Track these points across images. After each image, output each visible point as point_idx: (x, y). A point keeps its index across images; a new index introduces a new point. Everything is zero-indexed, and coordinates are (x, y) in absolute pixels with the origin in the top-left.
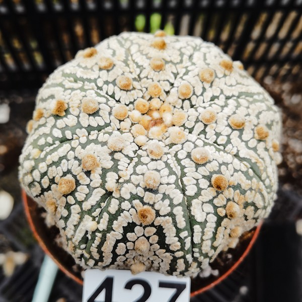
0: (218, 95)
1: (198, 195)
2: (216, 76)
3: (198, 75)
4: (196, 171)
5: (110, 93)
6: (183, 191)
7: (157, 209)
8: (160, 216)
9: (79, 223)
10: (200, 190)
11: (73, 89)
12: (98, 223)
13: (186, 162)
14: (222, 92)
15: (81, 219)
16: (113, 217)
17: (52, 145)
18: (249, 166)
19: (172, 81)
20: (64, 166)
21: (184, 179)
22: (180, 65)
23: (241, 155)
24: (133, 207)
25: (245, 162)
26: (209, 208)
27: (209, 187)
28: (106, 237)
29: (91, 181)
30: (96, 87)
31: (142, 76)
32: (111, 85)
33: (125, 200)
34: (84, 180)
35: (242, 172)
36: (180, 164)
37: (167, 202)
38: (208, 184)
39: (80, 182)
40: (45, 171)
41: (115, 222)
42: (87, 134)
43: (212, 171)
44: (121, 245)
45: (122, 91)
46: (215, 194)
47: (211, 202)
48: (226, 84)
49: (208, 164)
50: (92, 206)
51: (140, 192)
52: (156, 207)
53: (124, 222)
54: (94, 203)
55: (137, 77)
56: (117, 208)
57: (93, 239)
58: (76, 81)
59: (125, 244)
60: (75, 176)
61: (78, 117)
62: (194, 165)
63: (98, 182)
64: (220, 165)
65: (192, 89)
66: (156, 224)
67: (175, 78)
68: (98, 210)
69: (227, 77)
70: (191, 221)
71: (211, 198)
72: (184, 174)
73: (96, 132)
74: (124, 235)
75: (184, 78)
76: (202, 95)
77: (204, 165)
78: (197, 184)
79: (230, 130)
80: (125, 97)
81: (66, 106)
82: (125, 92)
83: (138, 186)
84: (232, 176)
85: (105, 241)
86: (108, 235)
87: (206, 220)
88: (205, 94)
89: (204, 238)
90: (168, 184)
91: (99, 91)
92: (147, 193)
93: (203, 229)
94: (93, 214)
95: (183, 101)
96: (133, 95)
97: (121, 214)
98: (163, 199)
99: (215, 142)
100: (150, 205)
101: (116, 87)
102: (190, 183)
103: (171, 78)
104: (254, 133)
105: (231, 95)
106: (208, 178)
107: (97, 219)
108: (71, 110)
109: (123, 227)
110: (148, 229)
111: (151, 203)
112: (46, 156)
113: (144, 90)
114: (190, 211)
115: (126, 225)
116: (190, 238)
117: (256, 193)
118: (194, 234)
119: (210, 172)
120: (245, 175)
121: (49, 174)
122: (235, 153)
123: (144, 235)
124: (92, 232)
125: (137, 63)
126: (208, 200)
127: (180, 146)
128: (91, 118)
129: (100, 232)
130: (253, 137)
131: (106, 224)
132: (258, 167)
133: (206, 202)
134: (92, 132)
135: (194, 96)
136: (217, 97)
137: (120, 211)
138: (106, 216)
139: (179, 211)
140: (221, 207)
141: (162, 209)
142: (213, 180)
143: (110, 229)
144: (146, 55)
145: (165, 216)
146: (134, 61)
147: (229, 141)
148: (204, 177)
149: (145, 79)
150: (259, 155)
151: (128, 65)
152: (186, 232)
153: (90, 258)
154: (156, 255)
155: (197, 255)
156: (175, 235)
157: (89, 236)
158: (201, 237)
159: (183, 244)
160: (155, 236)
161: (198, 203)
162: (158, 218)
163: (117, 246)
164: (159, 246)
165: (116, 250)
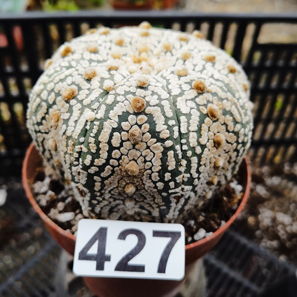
0: (192, 49)
1: (181, 94)
2: (190, 40)
4: (179, 80)
5: (108, 47)
6: (169, 93)
7: (148, 101)
8: (150, 106)
9: (79, 118)
10: (183, 91)
12: (97, 113)
13: (171, 77)
14: (196, 48)
15: (81, 114)
16: (110, 107)
18: (223, 85)
19: (156, 45)
21: (169, 86)
23: (216, 77)
24: (126, 99)
25: (220, 82)
26: (192, 104)
27: (190, 89)
28: (103, 125)
31: (132, 42)
32: (108, 43)
33: (119, 95)
34: (85, 85)
35: (218, 86)
36: (165, 79)
37: (156, 97)
38: (190, 87)
39: (82, 88)
40: (52, 88)
41: (111, 111)
42: (89, 64)
43: (192, 79)
44: (116, 134)
46: (197, 94)
47: (193, 100)
49: (188, 76)
50: (92, 101)
51: (133, 89)
52: (147, 99)
53: (119, 111)
54: (93, 99)
56: (113, 100)
57: (92, 128)
59: (120, 133)
60: (78, 85)
61: (82, 54)
62: (177, 77)
63: (97, 85)
64: (199, 78)
65: (172, 45)
66: (147, 111)
67: (159, 44)
68: (97, 104)
70: (177, 114)
71: (193, 97)
72: (168, 83)
73: (96, 63)
74: (119, 124)
76: (180, 49)
77: (185, 76)
78: (181, 87)
79: (204, 62)
81: (73, 51)
82: (119, 47)
83: (130, 87)
84: (210, 86)
85: (102, 129)
86: (105, 123)
87: (190, 112)
88: (182, 48)
89: (190, 128)
90: (156, 86)
92: (139, 90)
93: (189, 120)
94: (92, 107)
95: (166, 53)
96: (126, 50)
98: (152, 95)
99: (194, 70)
101: (112, 44)
102: (174, 87)
103: (155, 43)
105: (202, 50)
106: (189, 83)
109: (119, 116)
110: (140, 117)
111: (142, 96)
112: (54, 79)
114: (176, 106)
115: (121, 114)
116: (177, 127)
117: (232, 105)
118: (181, 125)
119: (190, 80)
120: (221, 89)
121: (55, 90)
122: (210, 76)
123: (136, 124)
124: (91, 122)
126: (191, 98)
127: (165, 70)
128: (93, 54)
129: (98, 120)
130: (224, 69)
131: (104, 113)
132: (231, 87)
133: (189, 100)
134: (93, 63)
135: (174, 49)
137: (115, 102)
138: (103, 107)
139: (166, 104)
140: (202, 105)
141: (152, 101)
142: (193, 84)
143: (106, 117)
145: (154, 106)
147: (204, 69)
148: (186, 83)
149: (135, 43)
150: (230, 80)
152: (174, 121)
153: (87, 153)
154: (148, 147)
155: (185, 147)
156: (164, 123)
157: (88, 127)
158: (188, 128)
159: (172, 132)
160: (146, 124)
161: (182, 100)
162: (149, 108)
163: (113, 136)
164: (150, 135)
165: (112, 140)
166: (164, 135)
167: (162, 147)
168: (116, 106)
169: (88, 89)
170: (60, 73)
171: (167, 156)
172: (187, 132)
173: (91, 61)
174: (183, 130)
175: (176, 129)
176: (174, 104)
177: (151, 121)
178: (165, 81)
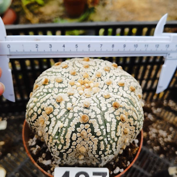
0: (112, 76)
1: (107, 110)
2: (111, 69)
3: (103, 69)
4: (106, 101)
5: (67, 76)
6: (101, 109)
7: (90, 116)
8: (91, 119)
9: (55, 125)
10: (108, 108)
11: (51, 76)
12: (64, 124)
13: (101, 98)
14: (114, 75)
15: (56, 123)
16: (71, 120)
17: (43, 95)
18: (128, 101)
19: (93, 72)
20: (48, 102)
21: (100, 105)
22: (96, 67)
23: (124, 96)
24: (79, 115)
25: (126, 99)
26: (112, 116)
27: (111, 107)
28: (67, 130)
29: (60, 106)
30: (61, 75)
31: (80, 71)
32: (67, 74)
33: (75, 113)
34: (57, 106)
35: (126, 102)
36: (98, 99)
37: (94, 113)
38: (111, 106)
39: (55, 107)
40: (40, 106)
41: (71, 122)
42: (58, 90)
43: (112, 100)
44: (74, 134)
45: (72, 76)
46: (115, 110)
47: (113, 113)
48: (115, 72)
49: (110, 98)
51: (82, 109)
52: (89, 115)
53: (75, 122)
54: (62, 115)
55: (78, 71)
56: (72, 116)
57: (62, 132)
58: (52, 73)
59: (76, 134)
60: (53, 106)
61: (54, 84)
62: (104, 99)
63: (63, 107)
64: (116, 99)
65: (101, 74)
66: (89, 122)
67: (94, 71)
68: (64, 118)
69: (115, 70)
70: (105, 122)
71: (113, 111)
72: (100, 103)
73: (62, 89)
74: (76, 129)
75: (98, 70)
76: (106, 76)
77: (109, 98)
78: (106, 106)
79: (118, 87)
80: (73, 78)
81: (49, 81)
82: (73, 76)
83: (80, 107)
84: (121, 103)
85: (67, 132)
86: (68, 129)
87: (111, 120)
88: (107, 75)
89: (112, 129)
90: (94, 106)
91: (62, 76)
92: (85, 109)
93: (111, 125)
94: (61, 120)
95: (98, 78)
96: (77, 77)
97: (74, 119)
98: (92, 112)
99: (113, 92)
100: (87, 114)
101: (69, 74)
102: (103, 106)
103: (92, 71)
104: (129, 88)
105: (117, 76)
106: (111, 103)
107: (63, 122)
108: (51, 82)
109: (75, 125)
110: (86, 125)
111: (87, 113)
112: (40, 100)
113: (81, 76)
114: (104, 117)
115: (76, 124)
116: (105, 129)
117: (133, 112)
118: (107, 128)
119: (111, 101)
120: (127, 104)
121: (41, 107)
122: (121, 95)
123: (84, 129)
124: (61, 128)
125: (78, 67)
126: (112, 112)
127: (98, 93)
128: (60, 84)
129: (65, 128)
130: (129, 90)
131: (68, 124)
132: (132, 101)
133: (111, 113)
134: (60, 90)
135: (102, 76)
136: (112, 77)
137: (73, 117)
138: (67, 120)
139: (99, 117)
140: (118, 116)
141: (92, 116)
142: (113, 104)
143: (69, 126)
144: (81, 63)
145: (93, 119)
146: (76, 66)
147: (118, 91)
148: (109, 103)
149: (82, 72)
150: (132, 97)
151: (74, 67)
152: (103, 126)
153: (60, 144)
154: (90, 140)
155: (109, 139)
156: (98, 128)
157: (60, 131)
158: (110, 129)
159: (102, 132)
160: (89, 128)
161: (107, 114)
162: (90, 120)
163: (72, 135)
164: (91, 134)
165: (72, 137)
166: (99, 134)
167: (97, 140)
168: (73, 119)
169: (59, 109)
170: (43, 96)
171: (100, 144)
172: (110, 131)
173: (59, 88)
174: (108, 131)
175: (104, 130)
176: (103, 116)
177: (92, 127)
178: (98, 101)
